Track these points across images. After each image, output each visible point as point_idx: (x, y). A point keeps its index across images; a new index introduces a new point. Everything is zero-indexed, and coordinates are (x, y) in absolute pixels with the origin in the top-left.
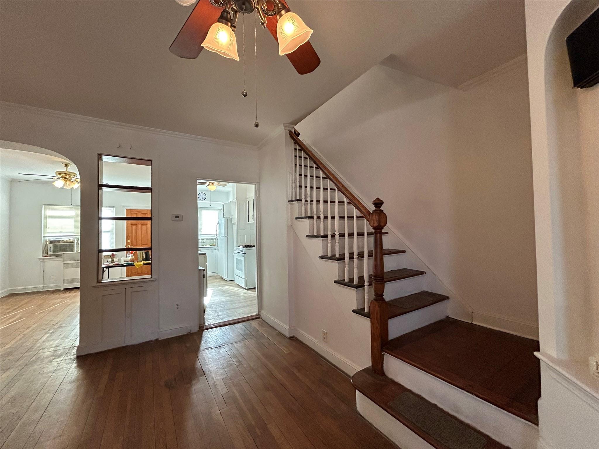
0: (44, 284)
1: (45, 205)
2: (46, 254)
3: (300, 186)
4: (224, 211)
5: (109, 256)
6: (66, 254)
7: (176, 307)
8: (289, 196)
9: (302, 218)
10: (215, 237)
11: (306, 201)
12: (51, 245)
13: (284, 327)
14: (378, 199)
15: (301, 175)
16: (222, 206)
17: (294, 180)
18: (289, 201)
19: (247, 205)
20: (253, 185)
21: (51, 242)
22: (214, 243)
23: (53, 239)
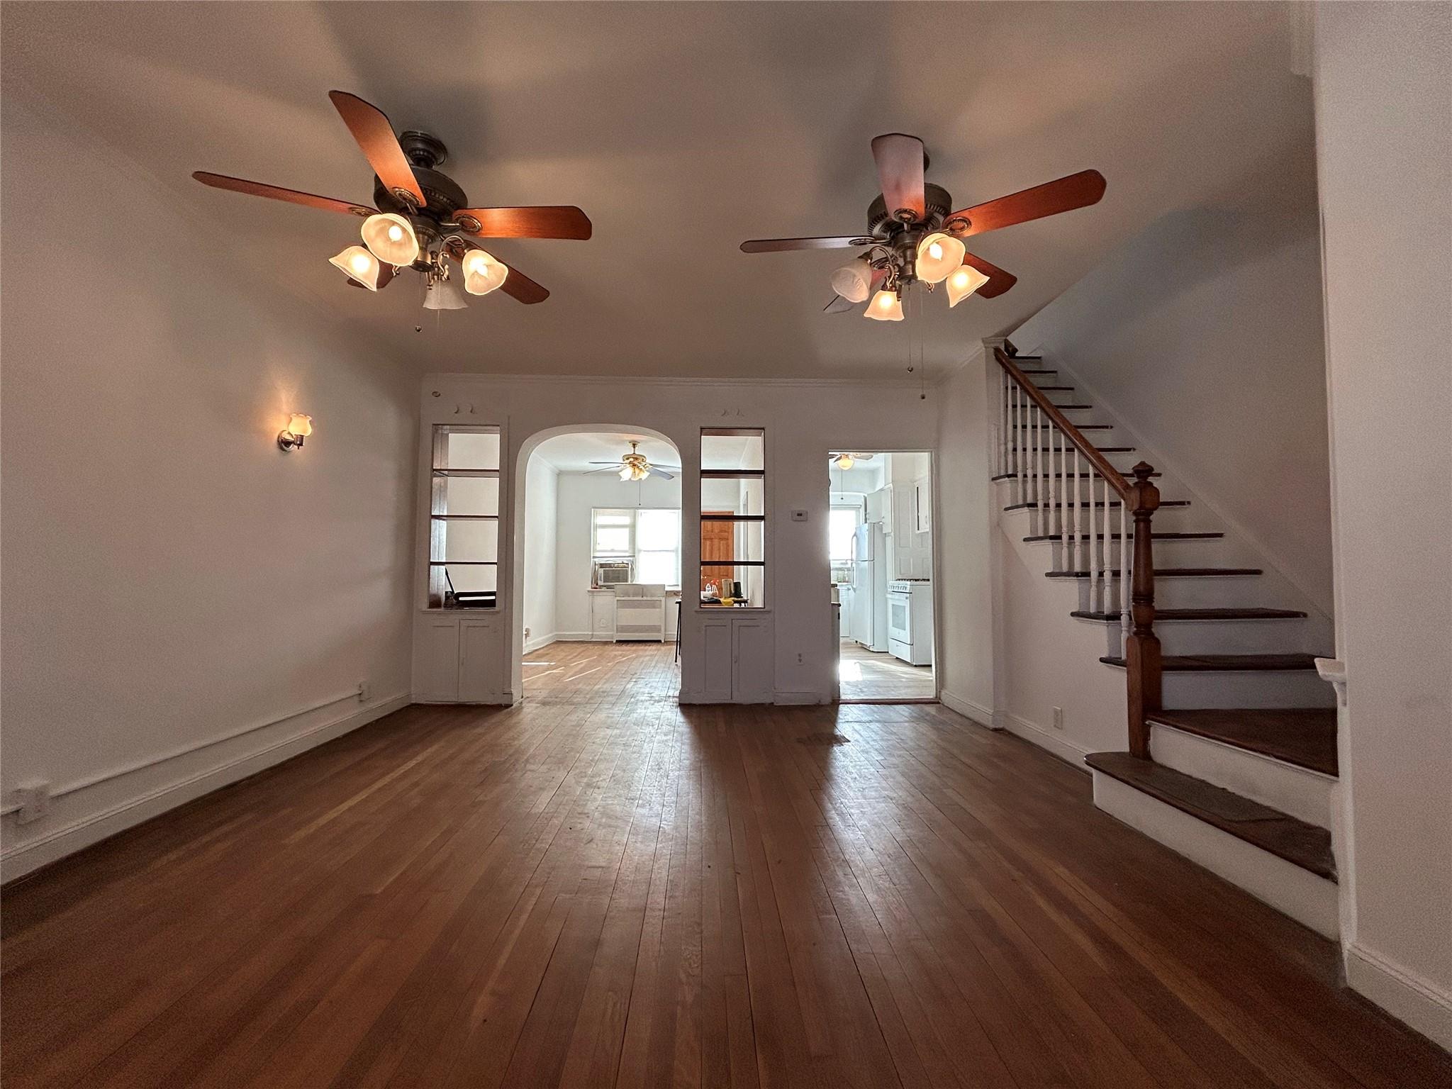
0: (593, 631)
1: (594, 508)
2: (596, 586)
3: (1015, 449)
4: (866, 510)
5: (673, 594)
6: (619, 586)
7: (798, 658)
8: (995, 468)
9: (1017, 507)
10: (849, 566)
11: (1025, 476)
12: (601, 571)
13: (984, 712)
14: (1142, 464)
15: (1015, 427)
16: (863, 500)
17: (1003, 438)
18: (994, 479)
19: (914, 493)
20: (927, 453)
21: (602, 566)
22: (844, 577)
23: (603, 561)
